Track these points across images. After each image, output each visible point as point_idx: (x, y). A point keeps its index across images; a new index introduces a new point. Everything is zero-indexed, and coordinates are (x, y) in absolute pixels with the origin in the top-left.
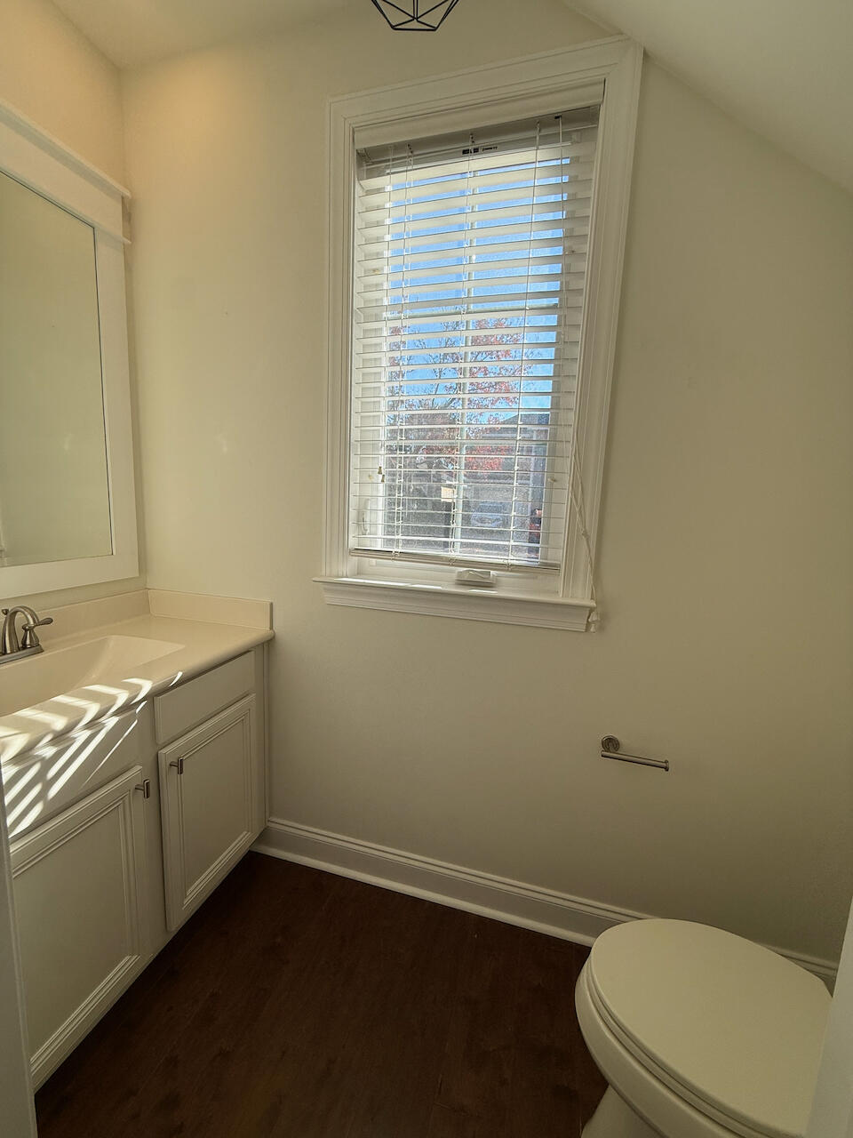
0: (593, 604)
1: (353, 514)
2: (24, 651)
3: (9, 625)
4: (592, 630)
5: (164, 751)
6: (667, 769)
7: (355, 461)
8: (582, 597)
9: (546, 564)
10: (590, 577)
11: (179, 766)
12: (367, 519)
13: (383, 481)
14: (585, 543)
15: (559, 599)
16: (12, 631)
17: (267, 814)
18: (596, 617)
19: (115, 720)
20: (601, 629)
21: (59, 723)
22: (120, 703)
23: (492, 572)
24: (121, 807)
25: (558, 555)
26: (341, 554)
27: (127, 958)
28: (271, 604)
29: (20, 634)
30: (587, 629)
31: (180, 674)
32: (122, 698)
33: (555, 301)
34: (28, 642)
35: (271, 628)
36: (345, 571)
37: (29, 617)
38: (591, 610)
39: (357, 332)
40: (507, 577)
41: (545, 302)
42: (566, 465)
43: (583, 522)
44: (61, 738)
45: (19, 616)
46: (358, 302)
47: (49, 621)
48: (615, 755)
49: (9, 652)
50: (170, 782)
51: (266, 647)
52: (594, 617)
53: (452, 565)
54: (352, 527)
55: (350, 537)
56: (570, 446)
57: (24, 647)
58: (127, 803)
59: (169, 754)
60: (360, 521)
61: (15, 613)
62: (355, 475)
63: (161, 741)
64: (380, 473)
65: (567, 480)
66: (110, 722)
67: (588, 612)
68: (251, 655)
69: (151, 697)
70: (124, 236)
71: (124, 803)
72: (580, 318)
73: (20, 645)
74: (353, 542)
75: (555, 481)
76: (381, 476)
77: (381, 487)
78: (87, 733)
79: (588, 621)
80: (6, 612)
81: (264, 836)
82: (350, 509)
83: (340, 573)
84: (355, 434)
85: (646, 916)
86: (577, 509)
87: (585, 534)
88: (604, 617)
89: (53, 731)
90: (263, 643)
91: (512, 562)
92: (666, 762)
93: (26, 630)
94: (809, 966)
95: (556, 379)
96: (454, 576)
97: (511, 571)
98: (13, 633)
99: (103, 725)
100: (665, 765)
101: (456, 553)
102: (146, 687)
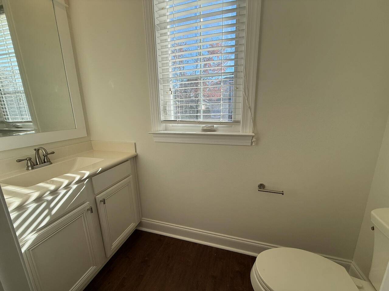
0: (253, 134)
1: (162, 108)
2: (45, 164)
3: (37, 154)
4: (253, 145)
5: (97, 196)
6: (283, 194)
7: (161, 87)
8: (249, 132)
9: (235, 121)
10: (252, 124)
11: (104, 201)
12: (167, 109)
13: (171, 93)
14: (250, 112)
15: (241, 133)
16: (39, 156)
17: (141, 217)
18: (255, 139)
19: (76, 186)
20: (257, 144)
21: (52, 187)
22: (77, 179)
23: (215, 126)
24: (82, 217)
25: (239, 117)
26: (158, 122)
27: (92, 267)
28: (135, 143)
29: (42, 158)
30: (252, 145)
31: (100, 169)
32: (78, 177)
33: (234, 14)
34: (46, 160)
35: (136, 152)
36: (161, 129)
37: (43, 151)
38: (253, 137)
39: (157, 34)
40: (220, 127)
41: (230, 15)
42: (241, 81)
43: (249, 102)
44: (54, 193)
45: (40, 151)
46: (157, 22)
47: (53, 153)
48: (263, 190)
49: (38, 164)
50: (101, 207)
51: (135, 158)
52: (254, 140)
53: (200, 124)
54: (162, 112)
55: (161, 116)
56: (242, 74)
57: (45, 162)
58: (85, 215)
59: (99, 197)
60: (165, 109)
61: (39, 150)
62: (161, 92)
63: (96, 192)
64: (170, 90)
65: (242, 87)
66: (74, 187)
67: (252, 138)
68: (129, 161)
69: (89, 177)
70: (65, 4)
71: (83, 215)
72: (245, 20)
73: (43, 162)
74: (163, 118)
75: (237, 88)
76: (171, 92)
77: (172, 96)
78: (65, 191)
79: (252, 141)
80: (35, 150)
81: (140, 224)
82: (160, 105)
83: (159, 130)
84: (160, 76)
85: (279, 246)
86: (246, 98)
87: (250, 108)
88: (258, 140)
89: (49, 190)
90: (133, 157)
91: (222, 121)
92: (283, 191)
93: (45, 156)
94: (335, 260)
95: (236, 47)
96: (201, 128)
97: (222, 125)
98: (39, 157)
99: (71, 188)
100: (282, 192)
101: (201, 120)
102: (87, 174)
